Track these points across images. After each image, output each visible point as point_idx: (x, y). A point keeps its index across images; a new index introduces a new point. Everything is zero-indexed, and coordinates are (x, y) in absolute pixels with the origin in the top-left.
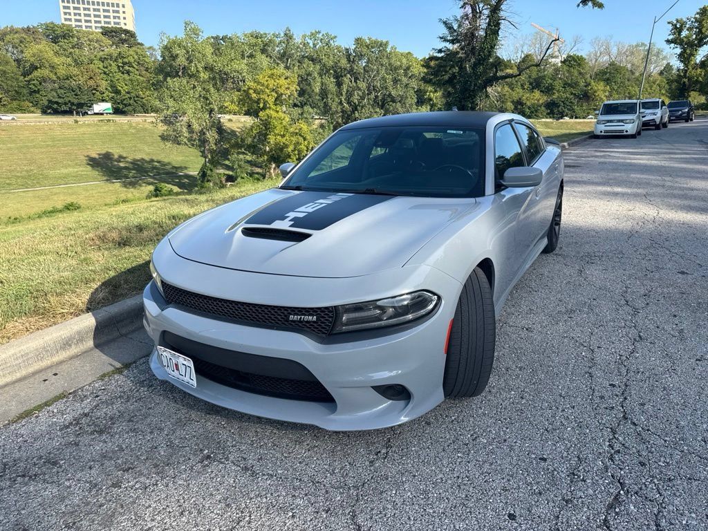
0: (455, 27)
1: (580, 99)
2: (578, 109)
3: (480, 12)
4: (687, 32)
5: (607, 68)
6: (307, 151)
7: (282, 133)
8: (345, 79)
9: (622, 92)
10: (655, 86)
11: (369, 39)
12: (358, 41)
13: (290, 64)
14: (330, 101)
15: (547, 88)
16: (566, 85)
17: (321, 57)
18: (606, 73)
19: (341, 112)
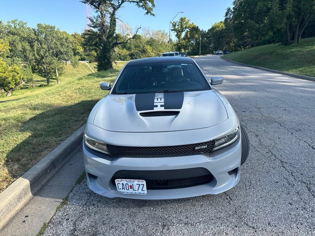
0: (95, 21)
1: (142, 52)
2: (142, 56)
3: (105, 15)
4: (178, 27)
5: (150, 40)
6: (20, 79)
7: (3, 71)
8: (35, 44)
9: (156, 49)
10: (167, 47)
11: (45, 25)
12: (39, 25)
13: (2, 36)
14: (28, 54)
15: (129, 48)
16: (136, 47)
17: (20, 33)
18: (149, 42)
19: (35, 59)
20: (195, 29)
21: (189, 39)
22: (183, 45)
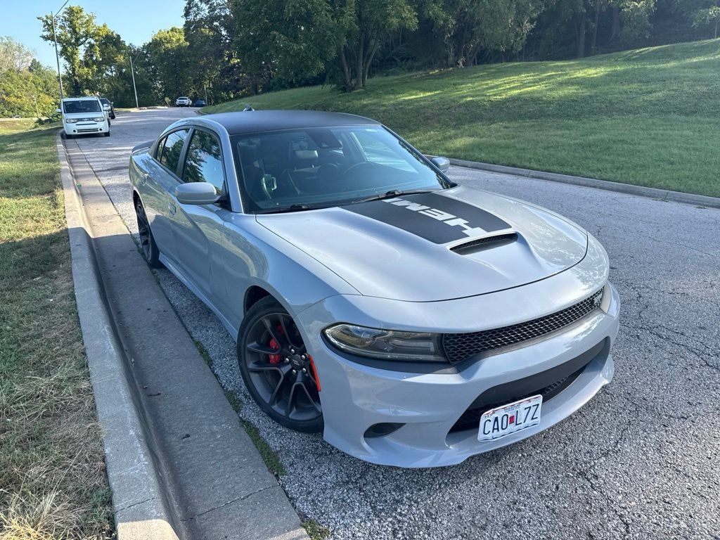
20: (111, 42)
21: (99, 64)
22: (87, 80)
